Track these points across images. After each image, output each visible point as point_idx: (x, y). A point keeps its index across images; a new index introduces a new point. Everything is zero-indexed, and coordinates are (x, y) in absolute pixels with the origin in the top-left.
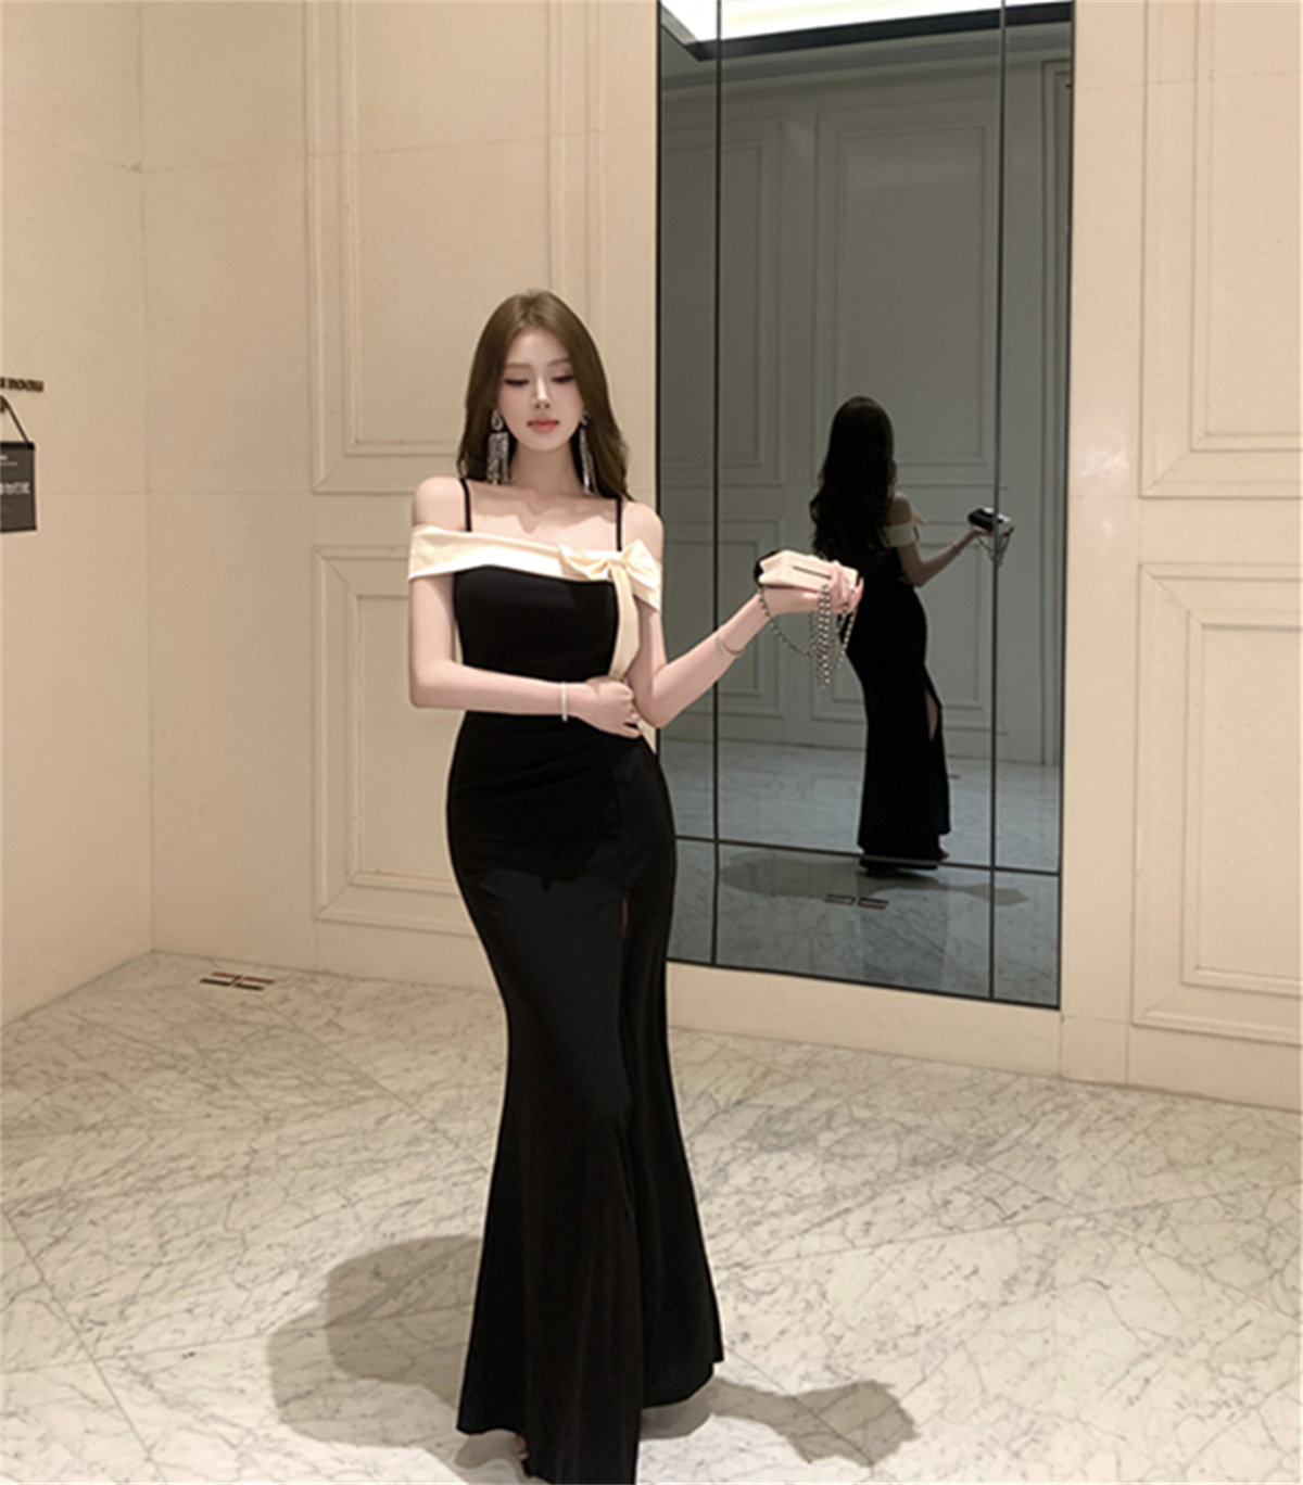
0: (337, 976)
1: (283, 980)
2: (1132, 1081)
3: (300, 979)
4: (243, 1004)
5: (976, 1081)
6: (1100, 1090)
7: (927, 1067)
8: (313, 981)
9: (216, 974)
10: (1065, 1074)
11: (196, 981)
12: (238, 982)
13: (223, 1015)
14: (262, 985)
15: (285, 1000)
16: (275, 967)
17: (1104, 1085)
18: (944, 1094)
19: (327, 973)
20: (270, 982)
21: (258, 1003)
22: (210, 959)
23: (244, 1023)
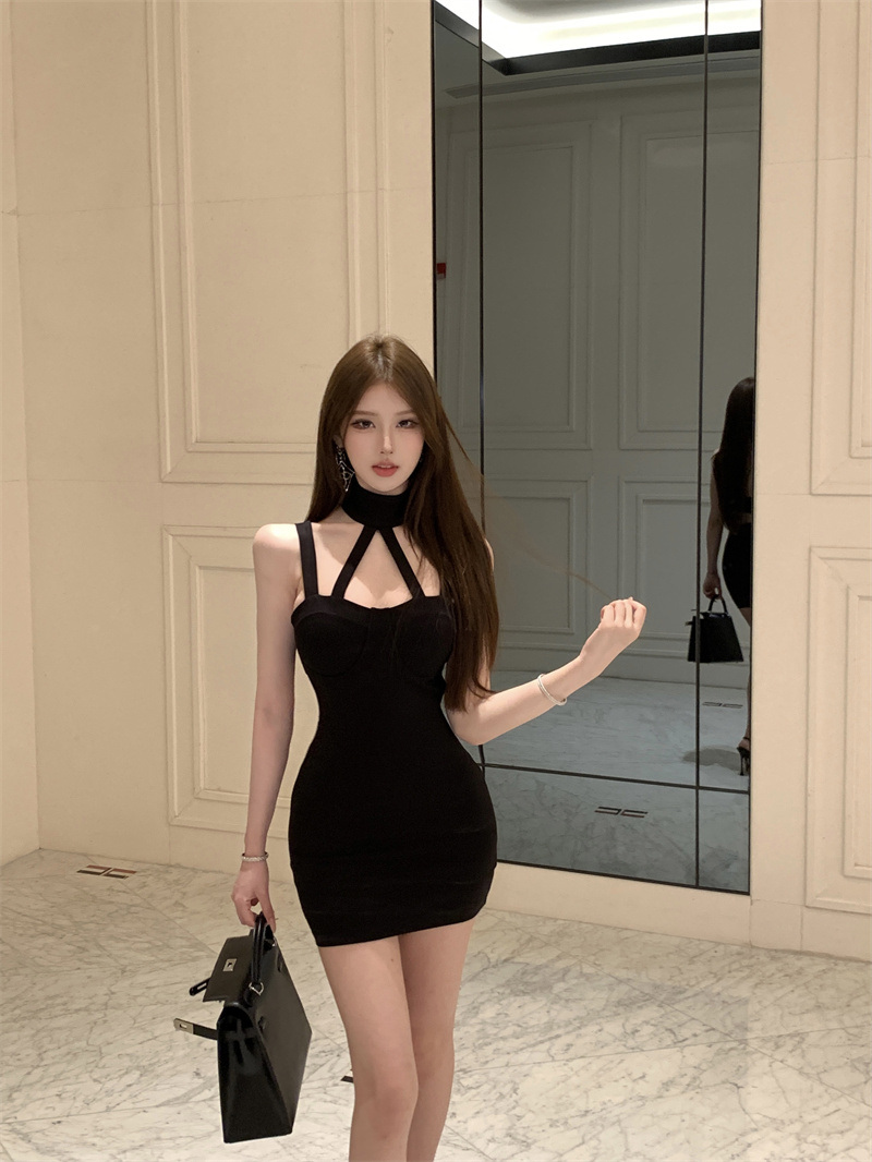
0: (186, 868)
1: (143, 871)
2: (805, 949)
3: (157, 870)
4: (110, 889)
5: (682, 948)
6: (779, 955)
7: (647, 938)
8: (167, 872)
9: (90, 867)
10: (754, 944)
11: (74, 872)
12: (107, 872)
13: (94, 897)
14: (127, 874)
15: (144, 885)
16: (137, 862)
17: (784, 951)
19: (178, 866)
20: (134, 872)
21: (123, 888)
22: (85, 855)
23: (110, 902)
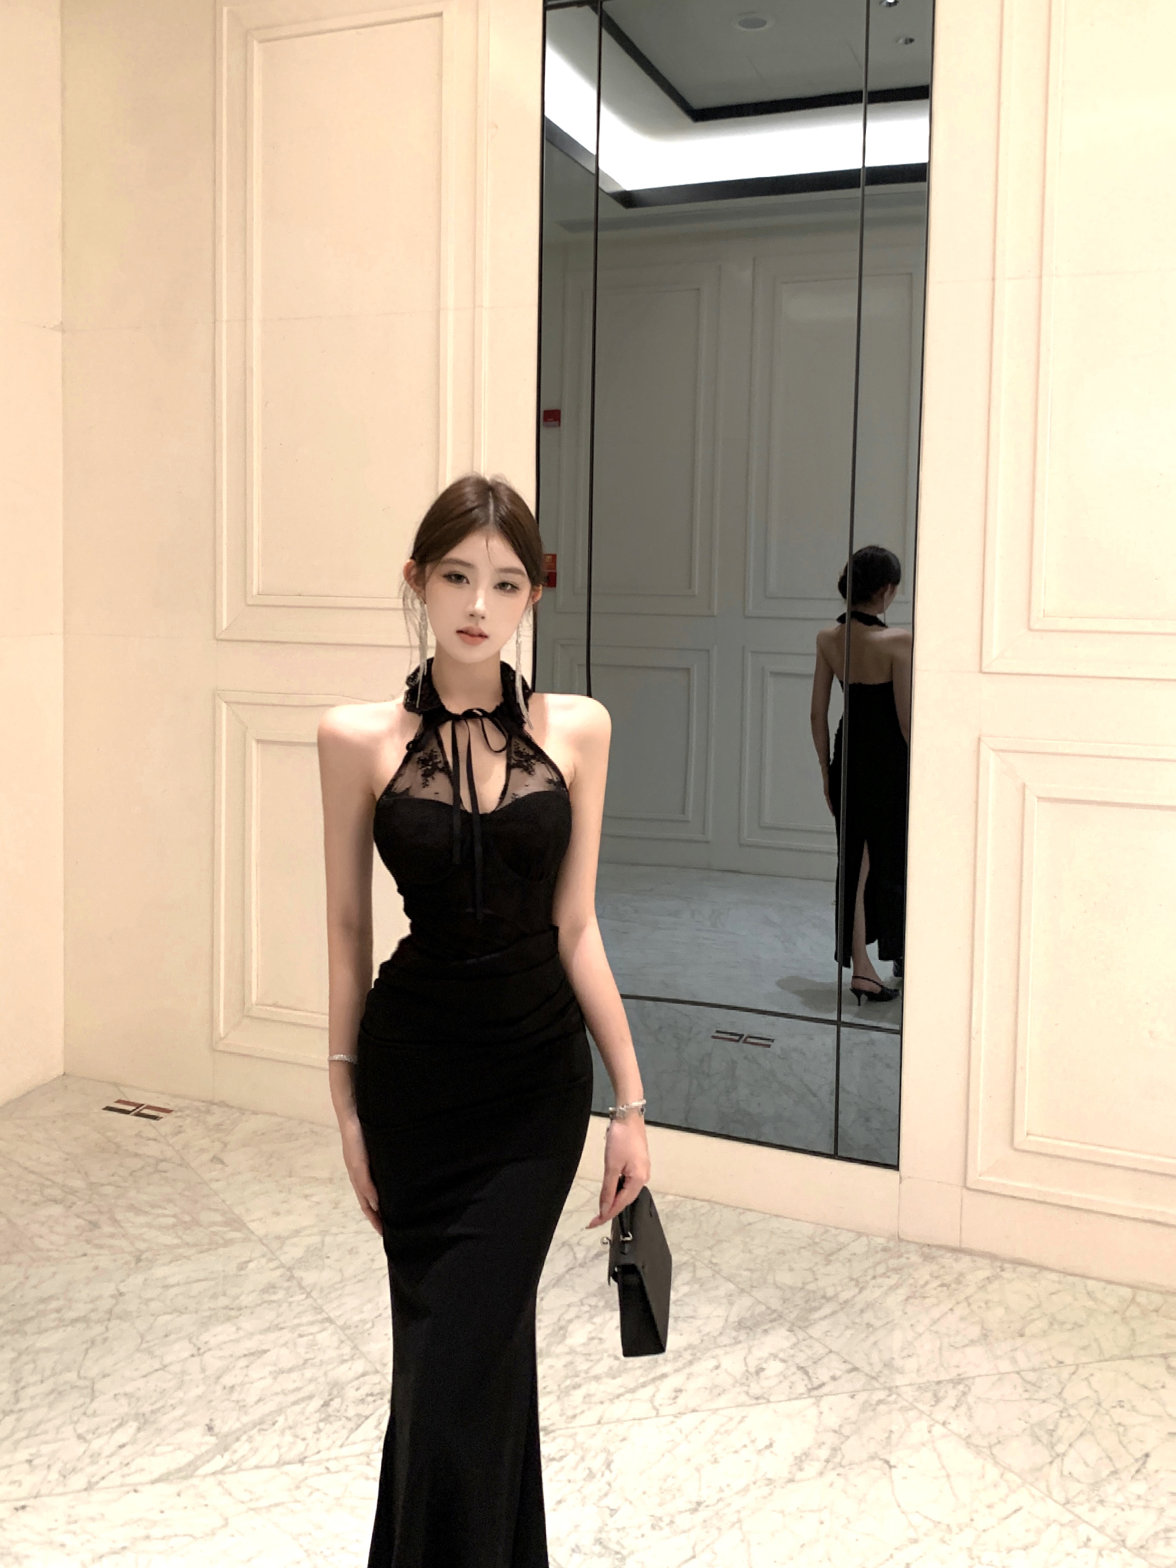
0: (232, 1107)
1: (181, 1110)
2: (964, 1246)
3: (198, 1109)
4: (139, 1135)
5: (817, 1240)
6: (935, 1252)
7: (775, 1223)
9: (119, 1102)
10: (902, 1236)
11: (98, 1109)
12: (138, 1111)
14: (161, 1114)
16: (175, 1096)
17: (940, 1247)
18: (782, 1253)
19: (223, 1104)
20: (168, 1111)
21: (152, 1134)
22: (116, 1085)
23: (136, 1155)
